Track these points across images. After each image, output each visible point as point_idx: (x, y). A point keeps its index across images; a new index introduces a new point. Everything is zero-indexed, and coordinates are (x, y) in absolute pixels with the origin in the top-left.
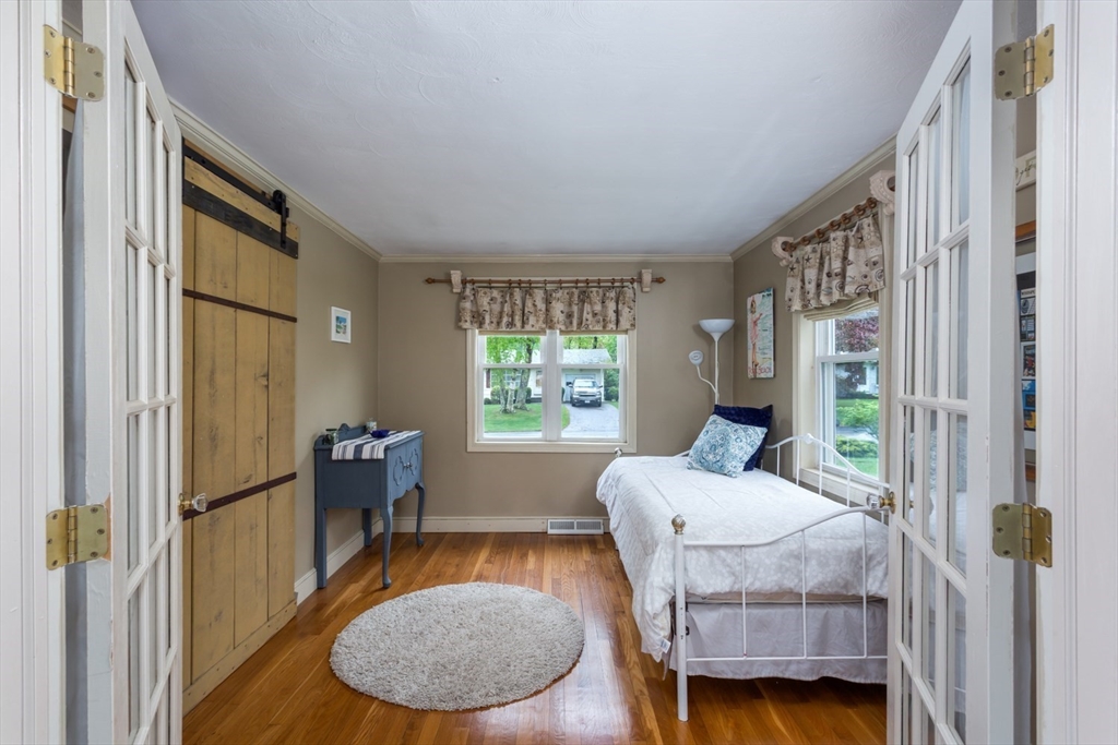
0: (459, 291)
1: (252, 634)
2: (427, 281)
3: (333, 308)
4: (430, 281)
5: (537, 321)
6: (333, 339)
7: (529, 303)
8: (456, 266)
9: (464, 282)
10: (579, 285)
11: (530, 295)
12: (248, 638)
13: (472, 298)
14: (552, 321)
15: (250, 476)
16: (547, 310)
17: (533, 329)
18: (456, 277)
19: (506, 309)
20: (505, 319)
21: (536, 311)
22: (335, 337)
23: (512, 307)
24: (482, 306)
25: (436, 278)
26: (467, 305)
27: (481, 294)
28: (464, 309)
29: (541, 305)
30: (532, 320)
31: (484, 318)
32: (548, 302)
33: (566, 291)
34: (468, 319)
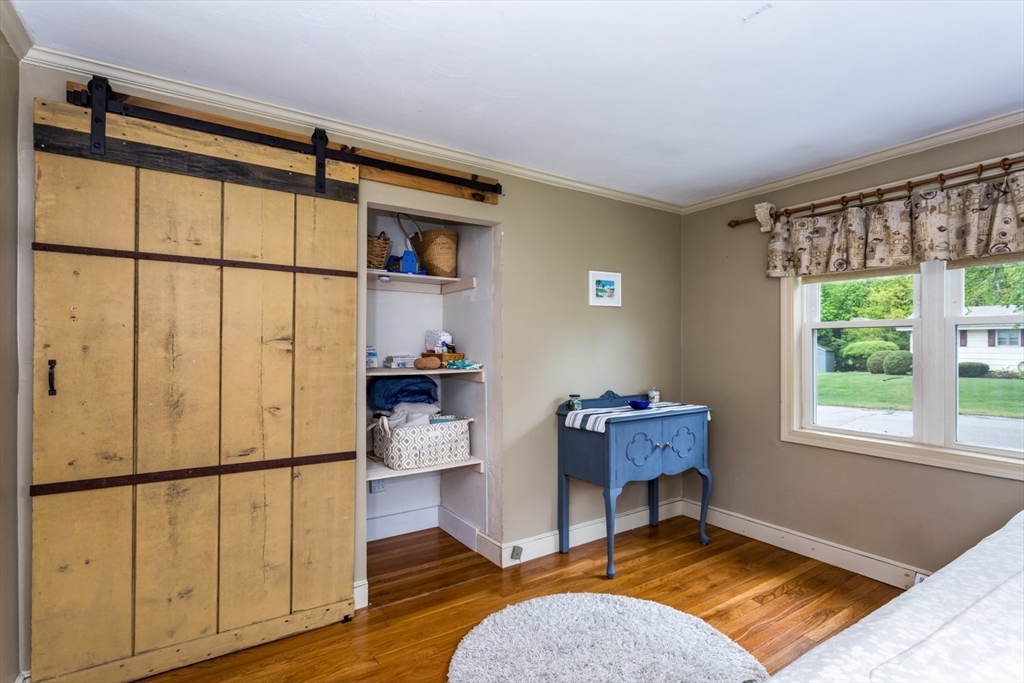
0: (768, 229)
1: (254, 623)
2: (730, 225)
3: (591, 272)
4: (734, 224)
5: (891, 251)
6: (591, 304)
7: (877, 227)
8: (761, 199)
9: (775, 216)
10: (986, 174)
11: (880, 212)
12: (243, 627)
13: (786, 235)
14: (920, 247)
15: (252, 450)
16: (913, 231)
17: (884, 265)
18: (762, 211)
19: (836, 242)
20: (835, 256)
21: (888, 236)
22: (593, 301)
23: (846, 237)
24: (797, 243)
25: (740, 219)
26: (779, 245)
27: (797, 226)
28: (772, 252)
29: (900, 226)
30: (881, 251)
31: (799, 260)
32: (912, 216)
33: (955, 191)
34: (779, 264)
